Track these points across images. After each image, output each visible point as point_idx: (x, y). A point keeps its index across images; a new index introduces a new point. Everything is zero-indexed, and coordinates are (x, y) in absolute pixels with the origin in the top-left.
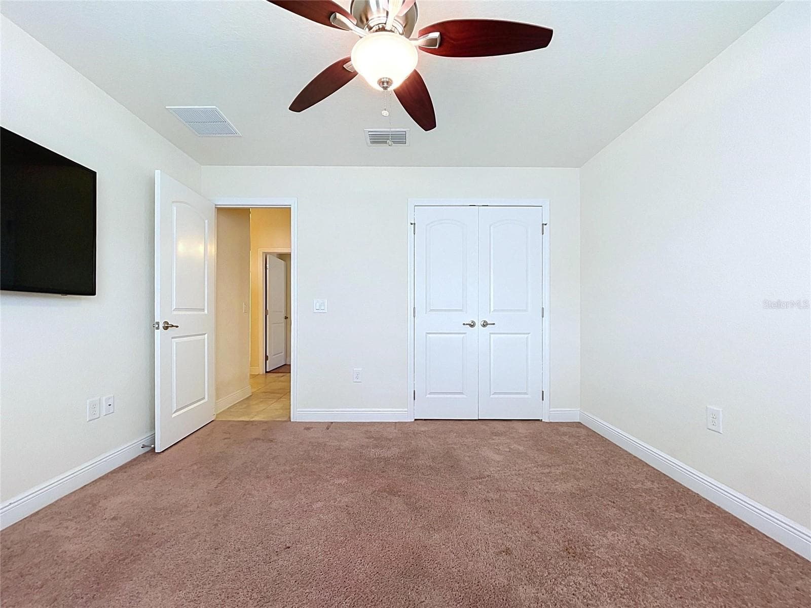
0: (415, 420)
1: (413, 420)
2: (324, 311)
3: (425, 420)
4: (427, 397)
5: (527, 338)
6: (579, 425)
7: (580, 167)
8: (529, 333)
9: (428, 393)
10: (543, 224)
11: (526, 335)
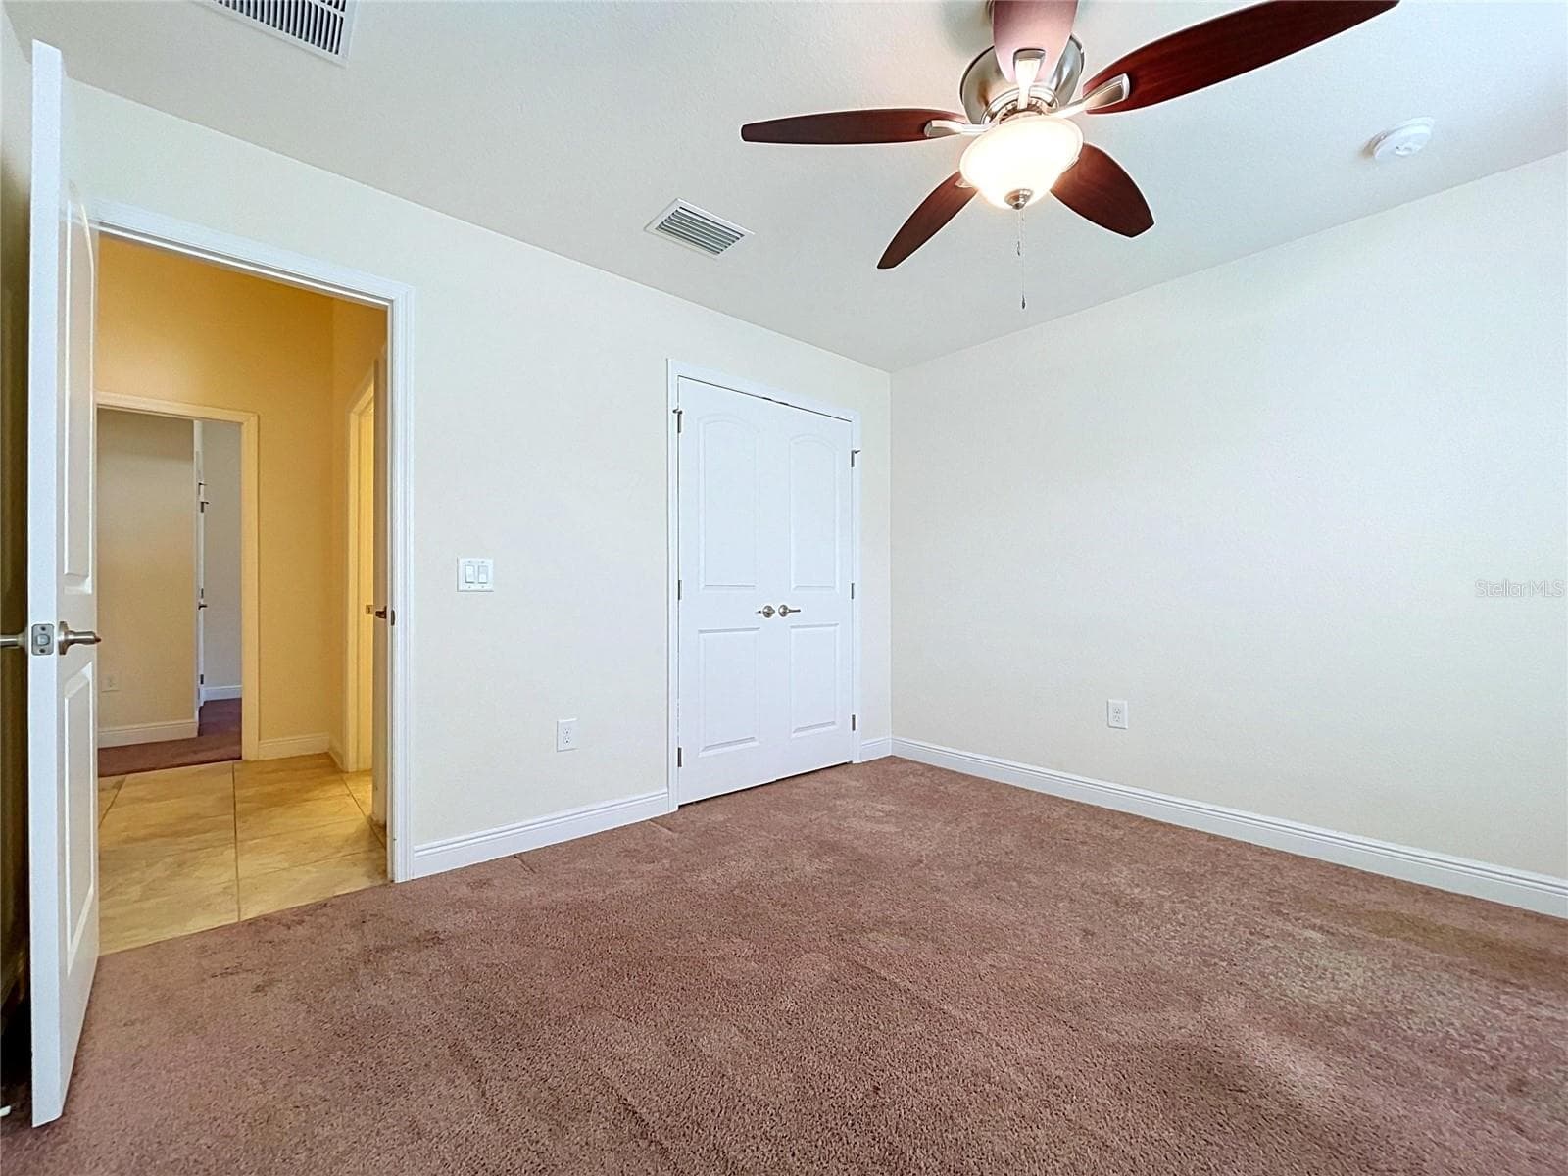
0: (680, 806)
1: (677, 808)
2: (486, 587)
3: (698, 802)
4: (700, 756)
5: (835, 631)
6: (892, 759)
7: (890, 372)
8: (836, 625)
9: (701, 749)
10: (852, 452)
11: (833, 628)
